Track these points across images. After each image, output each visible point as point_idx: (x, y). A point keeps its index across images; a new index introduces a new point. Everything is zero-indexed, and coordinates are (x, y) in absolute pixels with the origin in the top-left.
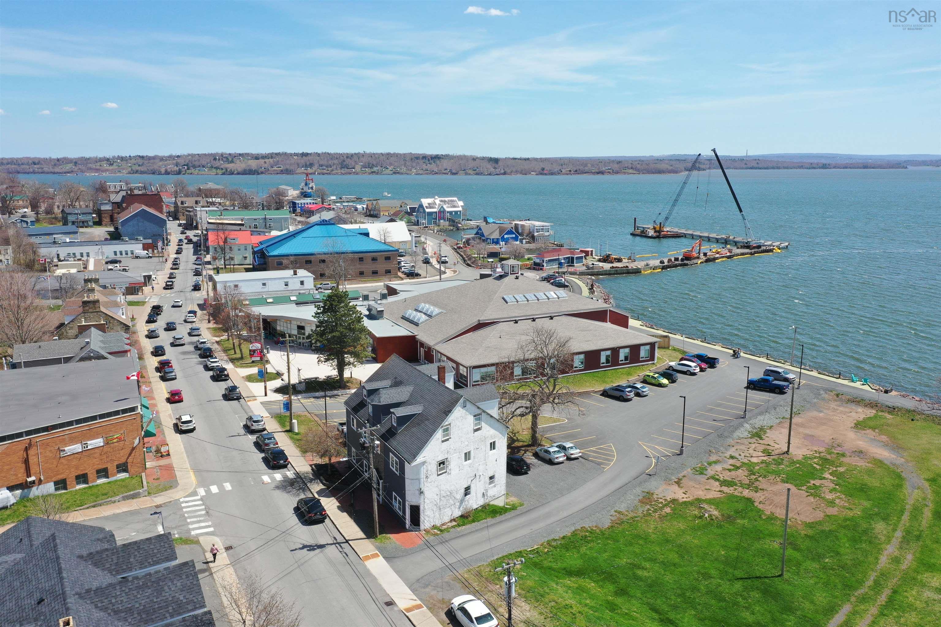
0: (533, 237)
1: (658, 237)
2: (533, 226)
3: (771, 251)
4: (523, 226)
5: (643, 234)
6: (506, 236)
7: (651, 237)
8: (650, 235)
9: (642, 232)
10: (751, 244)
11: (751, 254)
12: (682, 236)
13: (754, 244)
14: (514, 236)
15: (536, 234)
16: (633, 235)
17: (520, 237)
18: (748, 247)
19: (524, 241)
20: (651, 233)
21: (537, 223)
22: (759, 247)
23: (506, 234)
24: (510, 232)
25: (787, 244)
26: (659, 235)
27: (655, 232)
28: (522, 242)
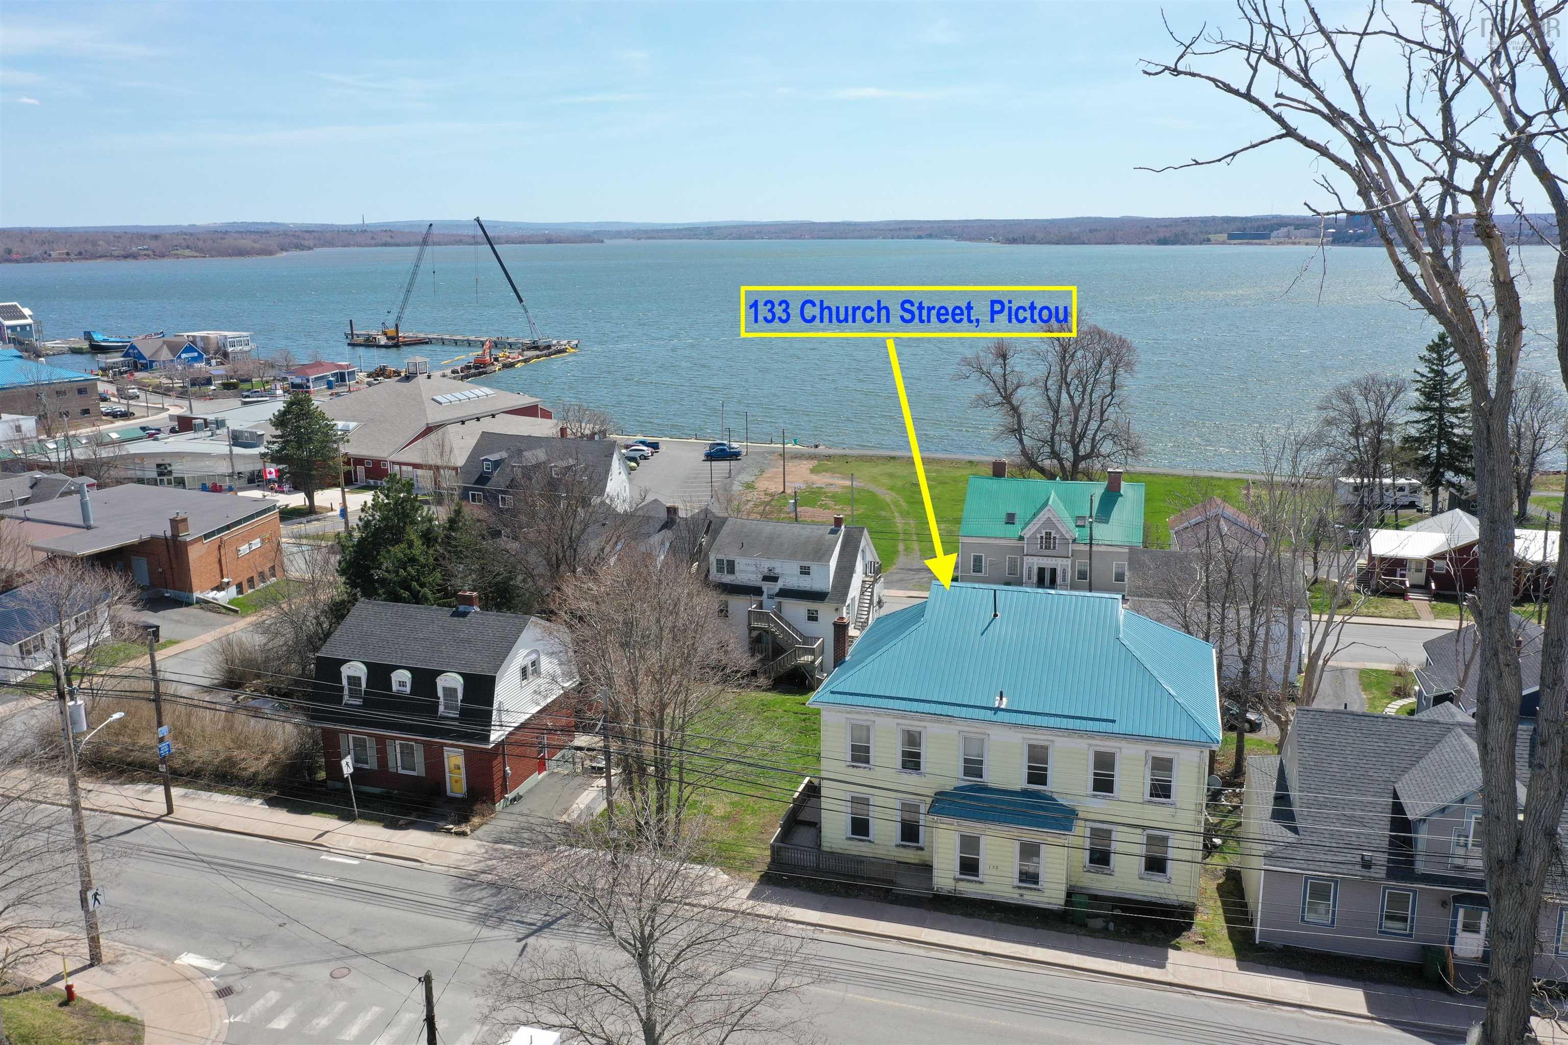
0: (225, 355)
1: (396, 346)
2: (222, 338)
3: (564, 351)
4: (205, 339)
5: (370, 343)
6: (184, 356)
7: (386, 347)
8: (382, 343)
9: (367, 340)
10: (539, 344)
11: (546, 356)
12: (427, 343)
13: (541, 343)
14: (196, 354)
15: (230, 349)
16: (352, 345)
17: (205, 356)
18: (536, 348)
19: (213, 362)
20: (383, 341)
21: (229, 334)
22: (549, 347)
23: (183, 352)
24: (189, 349)
25: (576, 342)
26: (395, 343)
27: (388, 338)
28: (208, 362)
